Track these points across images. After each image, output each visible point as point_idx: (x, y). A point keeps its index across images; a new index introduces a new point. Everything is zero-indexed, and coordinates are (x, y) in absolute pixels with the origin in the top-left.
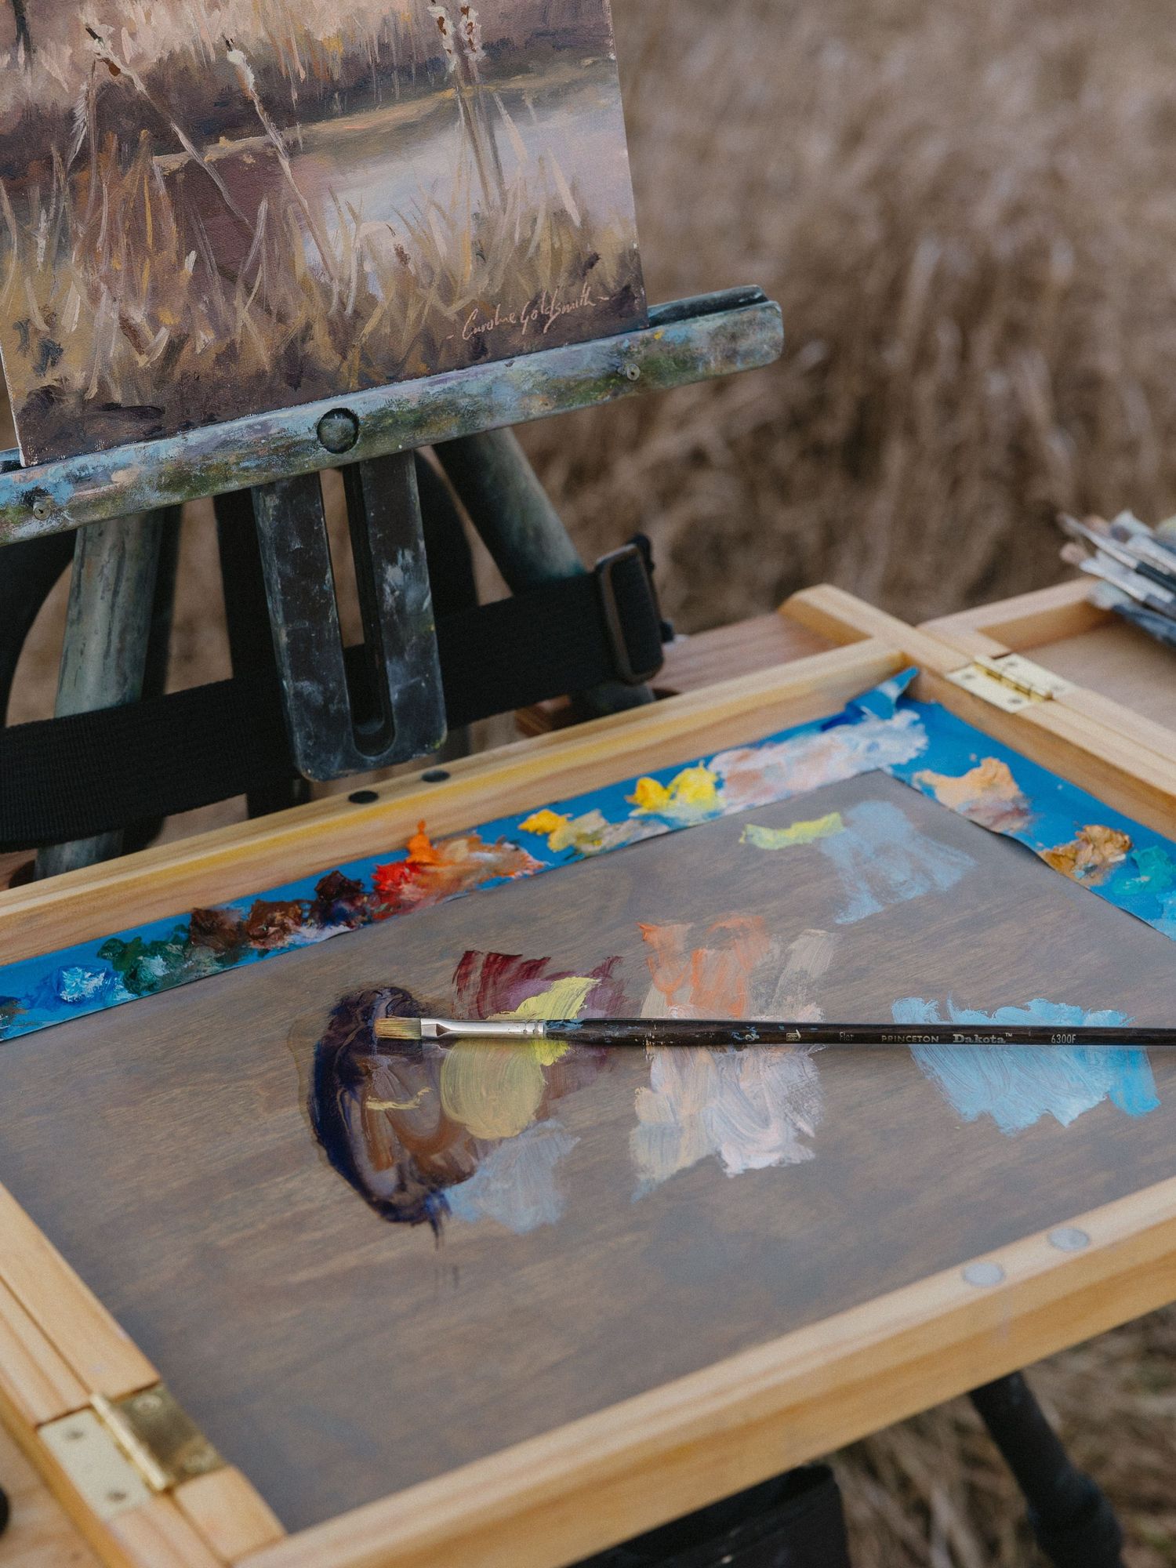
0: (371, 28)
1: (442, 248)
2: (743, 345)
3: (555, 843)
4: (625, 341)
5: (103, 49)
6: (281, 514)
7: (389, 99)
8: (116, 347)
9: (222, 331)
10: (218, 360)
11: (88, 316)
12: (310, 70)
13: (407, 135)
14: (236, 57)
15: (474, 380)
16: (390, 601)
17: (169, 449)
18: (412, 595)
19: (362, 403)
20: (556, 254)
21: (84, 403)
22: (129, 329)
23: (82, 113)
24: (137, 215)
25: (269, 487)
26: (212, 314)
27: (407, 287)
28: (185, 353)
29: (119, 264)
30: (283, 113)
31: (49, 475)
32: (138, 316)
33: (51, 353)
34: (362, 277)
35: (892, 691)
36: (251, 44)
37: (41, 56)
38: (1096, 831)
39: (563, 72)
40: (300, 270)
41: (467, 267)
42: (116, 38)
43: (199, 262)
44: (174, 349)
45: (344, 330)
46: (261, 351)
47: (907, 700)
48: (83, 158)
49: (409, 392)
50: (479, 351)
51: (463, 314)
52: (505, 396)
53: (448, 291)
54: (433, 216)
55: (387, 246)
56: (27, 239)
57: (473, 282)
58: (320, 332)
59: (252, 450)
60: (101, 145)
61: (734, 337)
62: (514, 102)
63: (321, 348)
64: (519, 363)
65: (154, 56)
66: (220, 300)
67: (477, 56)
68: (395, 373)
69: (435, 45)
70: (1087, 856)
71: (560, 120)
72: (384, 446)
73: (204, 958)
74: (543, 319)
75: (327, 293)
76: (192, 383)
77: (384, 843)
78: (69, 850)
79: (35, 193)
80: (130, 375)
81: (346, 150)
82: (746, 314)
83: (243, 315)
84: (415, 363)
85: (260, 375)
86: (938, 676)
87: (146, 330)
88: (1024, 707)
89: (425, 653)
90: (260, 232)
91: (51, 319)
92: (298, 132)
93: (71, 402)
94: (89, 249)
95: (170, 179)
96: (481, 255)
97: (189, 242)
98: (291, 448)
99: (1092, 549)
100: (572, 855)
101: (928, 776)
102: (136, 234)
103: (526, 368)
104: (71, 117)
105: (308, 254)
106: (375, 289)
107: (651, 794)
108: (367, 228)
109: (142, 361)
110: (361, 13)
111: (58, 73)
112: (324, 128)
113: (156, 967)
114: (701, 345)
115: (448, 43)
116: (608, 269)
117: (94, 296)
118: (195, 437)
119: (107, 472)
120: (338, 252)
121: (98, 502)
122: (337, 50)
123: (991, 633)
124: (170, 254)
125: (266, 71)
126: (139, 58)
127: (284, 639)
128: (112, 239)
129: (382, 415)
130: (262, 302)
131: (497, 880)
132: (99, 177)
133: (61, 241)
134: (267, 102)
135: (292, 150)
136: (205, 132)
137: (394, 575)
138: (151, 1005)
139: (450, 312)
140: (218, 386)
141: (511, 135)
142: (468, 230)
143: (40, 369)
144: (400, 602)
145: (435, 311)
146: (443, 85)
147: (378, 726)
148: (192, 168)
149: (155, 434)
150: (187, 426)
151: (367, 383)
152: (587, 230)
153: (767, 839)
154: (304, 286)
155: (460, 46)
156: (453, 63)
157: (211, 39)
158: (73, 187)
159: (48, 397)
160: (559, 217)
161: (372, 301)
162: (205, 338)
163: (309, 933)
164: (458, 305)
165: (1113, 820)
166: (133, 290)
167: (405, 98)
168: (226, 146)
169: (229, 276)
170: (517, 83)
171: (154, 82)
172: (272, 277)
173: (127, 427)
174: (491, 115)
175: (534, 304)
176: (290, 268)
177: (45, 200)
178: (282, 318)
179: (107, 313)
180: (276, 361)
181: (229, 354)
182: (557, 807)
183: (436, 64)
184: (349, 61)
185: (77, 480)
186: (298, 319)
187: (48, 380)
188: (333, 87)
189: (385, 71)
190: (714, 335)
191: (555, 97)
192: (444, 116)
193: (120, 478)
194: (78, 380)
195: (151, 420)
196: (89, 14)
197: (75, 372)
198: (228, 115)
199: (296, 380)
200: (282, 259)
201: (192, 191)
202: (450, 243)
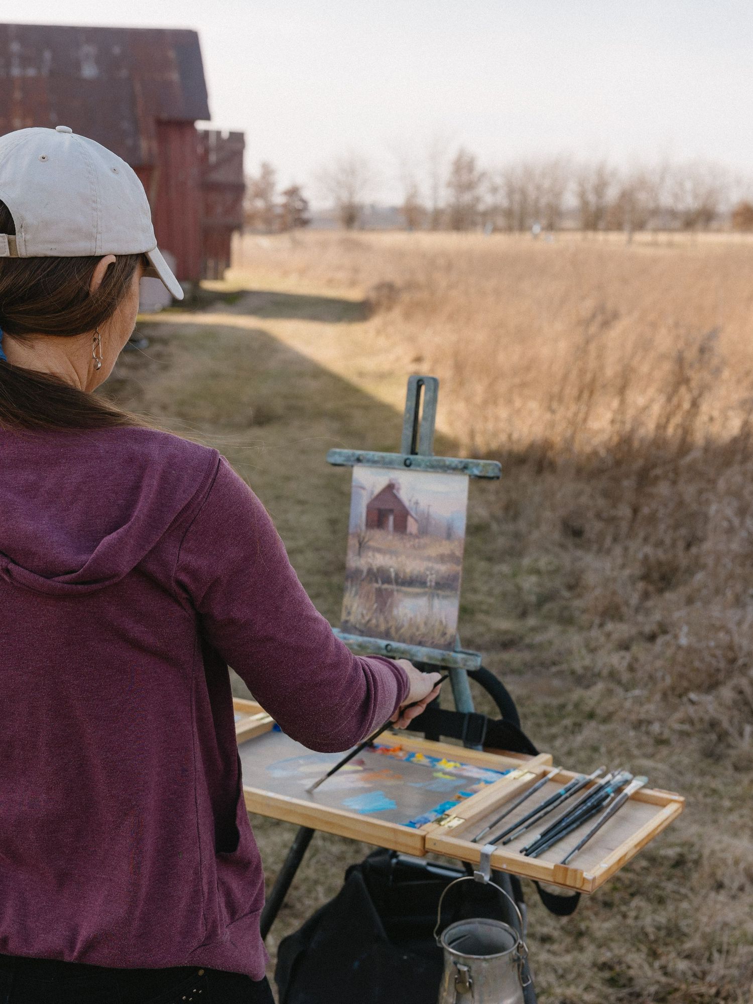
0: (416, 572)
2: (468, 663)
5: (371, 561)
7: (416, 587)
8: (360, 617)
9: (377, 621)
10: (375, 626)
11: (357, 609)
12: (404, 576)
13: (417, 595)
14: (392, 570)
15: (415, 649)
17: (360, 639)
19: (394, 645)
20: (439, 630)
21: (352, 625)
22: (363, 615)
23: (365, 571)
24: (369, 593)
26: (377, 616)
27: (411, 625)
28: (370, 623)
29: (364, 601)
30: (397, 583)
32: (365, 613)
33: (349, 614)
36: (395, 568)
37: (361, 559)
39: (449, 592)
41: (422, 626)
42: (373, 559)
43: (377, 606)
44: (369, 621)
45: (397, 629)
46: (383, 628)
48: (363, 580)
49: (403, 646)
50: (420, 644)
51: (419, 635)
53: (418, 629)
56: (351, 591)
57: (423, 629)
58: (393, 628)
59: (373, 646)
60: (366, 578)
61: (467, 661)
62: (438, 595)
63: (393, 631)
64: (425, 648)
66: (379, 615)
67: (433, 584)
68: (404, 641)
69: (426, 579)
74: (433, 642)
76: (370, 628)
80: (360, 623)
81: (407, 594)
83: (381, 619)
84: (408, 641)
85: (380, 632)
87: (365, 616)
91: (351, 607)
92: (399, 588)
93: (350, 624)
94: (360, 597)
95: (376, 589)
96: (425, 624)
97: (376, 602)
102: (368, 597)
103: (425, 650)
104: (363, 571)
105: (395, 612)
106: (405, 623)
107: (443, 762)
109: (363, 621)
110: (415, 568)
111: (363, 562)
114: (460, 659)
115: (429, 579)
116: (448, 636)
117: (358, 606)
118: (366, 638)
119: (350, 639)
122: (409, 574)
124: (372, 603)
125: (397, 574)
126: (376, 565)
128: (364, 597)
129: (397, 648)
130: (385, 618)
132: (365, 584)
133: (356, 594)
134: (395, 580)
136: (384, 582)
139: (417, 633)
140: (373, 631)
141: (436, 602)
143: (347, 616)
145: (414, 632)
146: (426, 588)
149: (360, 635)
150: (366, 636)
151: (399, 641)
152: (446, 627)
155: (431, 581)
156: (428, 584)
157: (388, 565)
158: (360, 584)
159: (346, 622)
160: (441, 622)
161: (404, 626)
162: (374, 621)
164: (419, 633)
166: (365, 607)
167: (418, 588)
170: (439, 592)
171: (378, 569)
173: (357, 632)
175: (432, 638)
177: (356, 585)
178: (388, 623)
179: (360, 610)
180: (384, 630)
181: (377, 626)
182: (423, 756)
183: (425, 583)
184: (411, 577)
186: (390, 624)
187: (348, 618)
188: (407, 581)
189: (416, 581)
190: (463, 659)
191: (445, 597)
192: (424, 594)
194: (352, 621)
195: (362, 633)
196: (370, 554)
197: (352, 619)
198: (387, 580)
199: (387, 635)
200: (391, 612)
201: (379, 592)
202: (420, 620)
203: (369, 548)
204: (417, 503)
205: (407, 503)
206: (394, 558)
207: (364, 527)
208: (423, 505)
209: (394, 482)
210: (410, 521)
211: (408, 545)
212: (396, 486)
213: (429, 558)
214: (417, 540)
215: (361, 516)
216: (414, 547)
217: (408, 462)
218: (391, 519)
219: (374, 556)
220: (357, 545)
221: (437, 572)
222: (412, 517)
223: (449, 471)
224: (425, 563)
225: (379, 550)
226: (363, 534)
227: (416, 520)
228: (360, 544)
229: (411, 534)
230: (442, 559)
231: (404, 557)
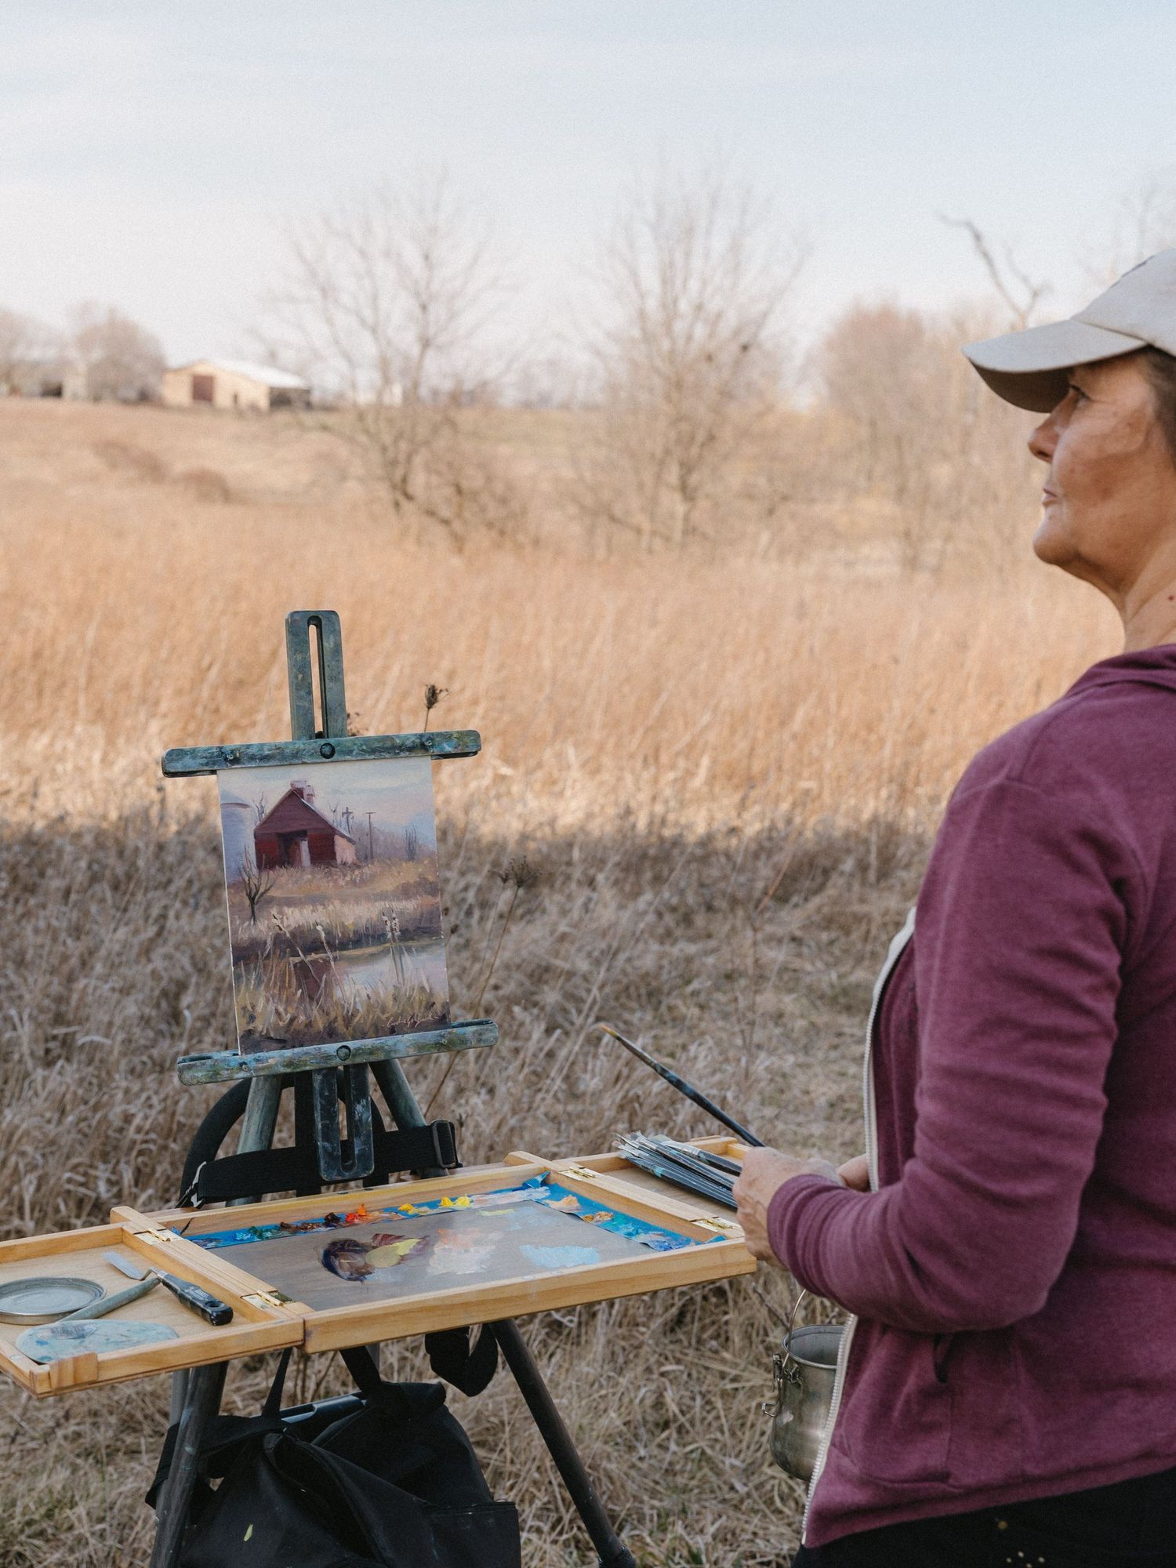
0: (363, 923)
1: (382, 995)
2: (484, 1037)
3: (410, 1213)
4: (443, 1032)
5: (278, 922)
6: (322, 1082)
7: (368, 945)
8: (273, 1018)
9: (308, 1016)
10: (306, 1026)
11: (265, 1007)
12: (343, 933)
13: (373, 957)
14: (319, 928)
15: (390, 1040)
16: (357, 1117)
17: (288, 1053)
18: (365, 1116)
19: (352, 1044)
20: (421, 1001)
21: (261, 1036)
22: (278, 1013)
23: (269, 942)
24: (284, 974)
25: (319, 1071)
26: (305, 1008)
27: (370, 1007)
28: (295, 1023)
29: (276, 991)
30: (333, 947)
31: (249, 1058)
32: (281, 1009)
33: (252, 1018)
34: (355, 1003)
35: (540, 1179)
36: (324, 924)
37: (258, 923)
38: (603, 1213)
39: (425, 941)
40: (335, 998)
41: (390, 1003)
42: (282, 919)
43: (302, 993)
44: (292, 1020)
45: (348, 1020)
46: (320, 1024)
47: (544, 1183)
48: (268, 956)
49: (368, 1043)
50: (393, 1031)
51: (388, 1018)
52: (401, 1047)
53: (383, 1011)
54: (380, 984)
55: (364, 994)
56: (248, 980)
57: (392, 1008)
58: (340, 1020)
59: (315, 1057)
60: (274, 953)
61: (480, 1034)
62: (409, 950)
63: (340, 1025)
64: (406, 1036)
65: (293, 925)
66: (308, 1007)
67: (397, 933)
68: (364, 1036)
69: (384, 929)
70: (598, 1218)
71: (424, 956)
72: (358, 1060)
73: (286, 1233)
74: (415, 1022)
75: (343, 1007)
76: (297, 1032)
77: (350, 1210)
78: (237, 1201)
79: (252, 966)
80: (277, 1028)
81: (354, 961)
82: (485, 1027)
83: (315, 1012)
84: (371, 1033)
85: (319, 1032)
86: (556, 1172)
87: (283, 1014)
88: (585, 1180)
89: (368, 1137)
90: (323, 985)
91: (253, 1007)
92: (338, 953)
93: (257, 1035)
94: (267, 987)
95: (295, 965)
96: (395, 999)
97: (299, 986)
98: (328, 1057)
99: (624, 1143)
100: (417, 1216)
101: (547, 1201)
102: (283, 982)
103: (408, 1038)
104: (265, 943)
105: (338, 993)
106: (359, 1007)
107: (447, 1203)
108: (358, 987)
109: (281, 1024)
110: (360, 917)
111: (262, 928)
112: (346, 953)
113: (269, 1234)
114: (469, 1036)
115: (388, 929)
116: (438, 1007)
117: (268, 1001)
118: (296, 1050)
119: (267, 1058)
120: (348, 994)
121: (263, 1069)
122: (352, 928)
123: (579, 1163)
124: (293, 989)
125: (328, 933)
126: (289, 926)
127: (320, 1127)
128: (275, 983)
129: (358, 1049)
130: (321, 1008)
131: (390, 1220)
132: (273, 962)
133: (259, 982)
134: (328, 943)
135: (335, 959)
136: (308, 950)
137: (359, 1108)
138: (266, 1242)
139: (384, 1017)
140: (305, 1034)
141: (407, 959)
142: (391, 990)
143: (248, 1023)
144: (361, 1117)
145: (378, 1017)
146: (385, 942)
147: (350, 1162)
148: (302, 962)
149: (283, 1048)
150: (294, 1047)
151: (354, 1038)
152: (431, 994)
153: (486, 1214)
154: (336, 1004)
155: (392, 930)
156: (390, 935)
157: (311, 922)
158: (264, 965)
159: (250, 1032)
160: (422, 989)
161: (358, 1011)
162: (302, 1018)
163: (323, 1229)
164: (386, 1015)
165: (608, 1210)
166: (280, 999)
167: (373, 945)
168: (314, 956)
169: (311, 999)
170: (410, 943)
171: (293, 934)
172: (325, 1000)
173: (274, 1045)
174: (401, 953)
175: (412, 1017)
176: (332, 997)
177: (255, 969)
178: (328, 1014)
179: (271, 1007)
180: (325, 1028)
181: (309, 1024)
182: (413, 1205)
183: (384, 935)
184: (355, 932)
185: (257, 1060)
186: (333, 1015)
187: (250, 1027)
188: (350, 940)
189: (367, 936)
190: (474, 1033)
191: (423, 949)
192: (386, 952)
193: (271, 1061)
194: (260, 1029)
195: (283, 1043)
196: (274, 911)
197: (259, 1026)
198: (315, 946)
199: (331, 1034)
200: (329, 995)
201: (302, 970)
202: (385, 994)
203: (271, 901)
204: (348, 813)
205: (329, 817)
206: (320, 908)
207: (255, 871)
208: (359, 815)
209: (299, 786)
210: (340, 843)
211: (342, 882)
212: (305, 793)
213: (383, 896)
214: (357, 872)
215: (246, 852)
216: (353, 882)
217: (327, 750)
218: (304, 846)
219: (281, 913)
220: (247, 902)
221: (401, 913)
222: (343, 836)
223: (402, 754)
224: (377, 904)
225: (290, 902)
226: (254, 881)
227: (350, 840)
228: (252, 900)
229: (345, 864)
230: (406, 892)
231: (337, 903)
